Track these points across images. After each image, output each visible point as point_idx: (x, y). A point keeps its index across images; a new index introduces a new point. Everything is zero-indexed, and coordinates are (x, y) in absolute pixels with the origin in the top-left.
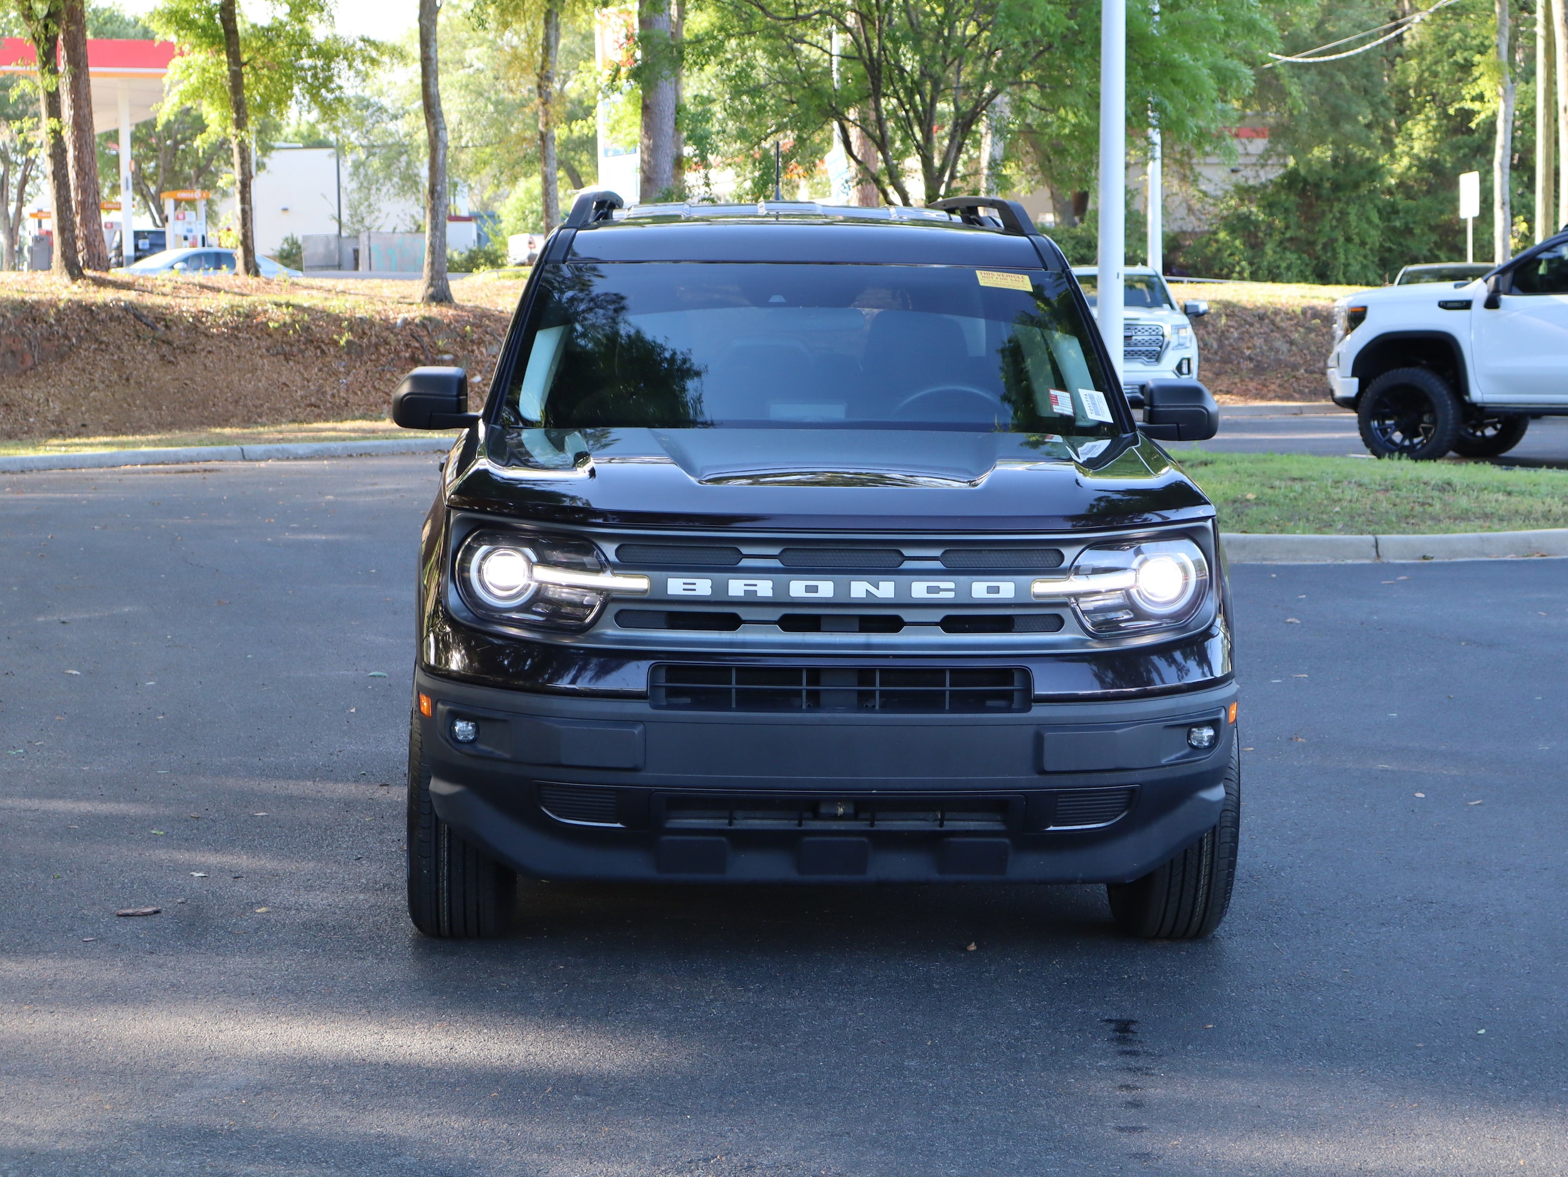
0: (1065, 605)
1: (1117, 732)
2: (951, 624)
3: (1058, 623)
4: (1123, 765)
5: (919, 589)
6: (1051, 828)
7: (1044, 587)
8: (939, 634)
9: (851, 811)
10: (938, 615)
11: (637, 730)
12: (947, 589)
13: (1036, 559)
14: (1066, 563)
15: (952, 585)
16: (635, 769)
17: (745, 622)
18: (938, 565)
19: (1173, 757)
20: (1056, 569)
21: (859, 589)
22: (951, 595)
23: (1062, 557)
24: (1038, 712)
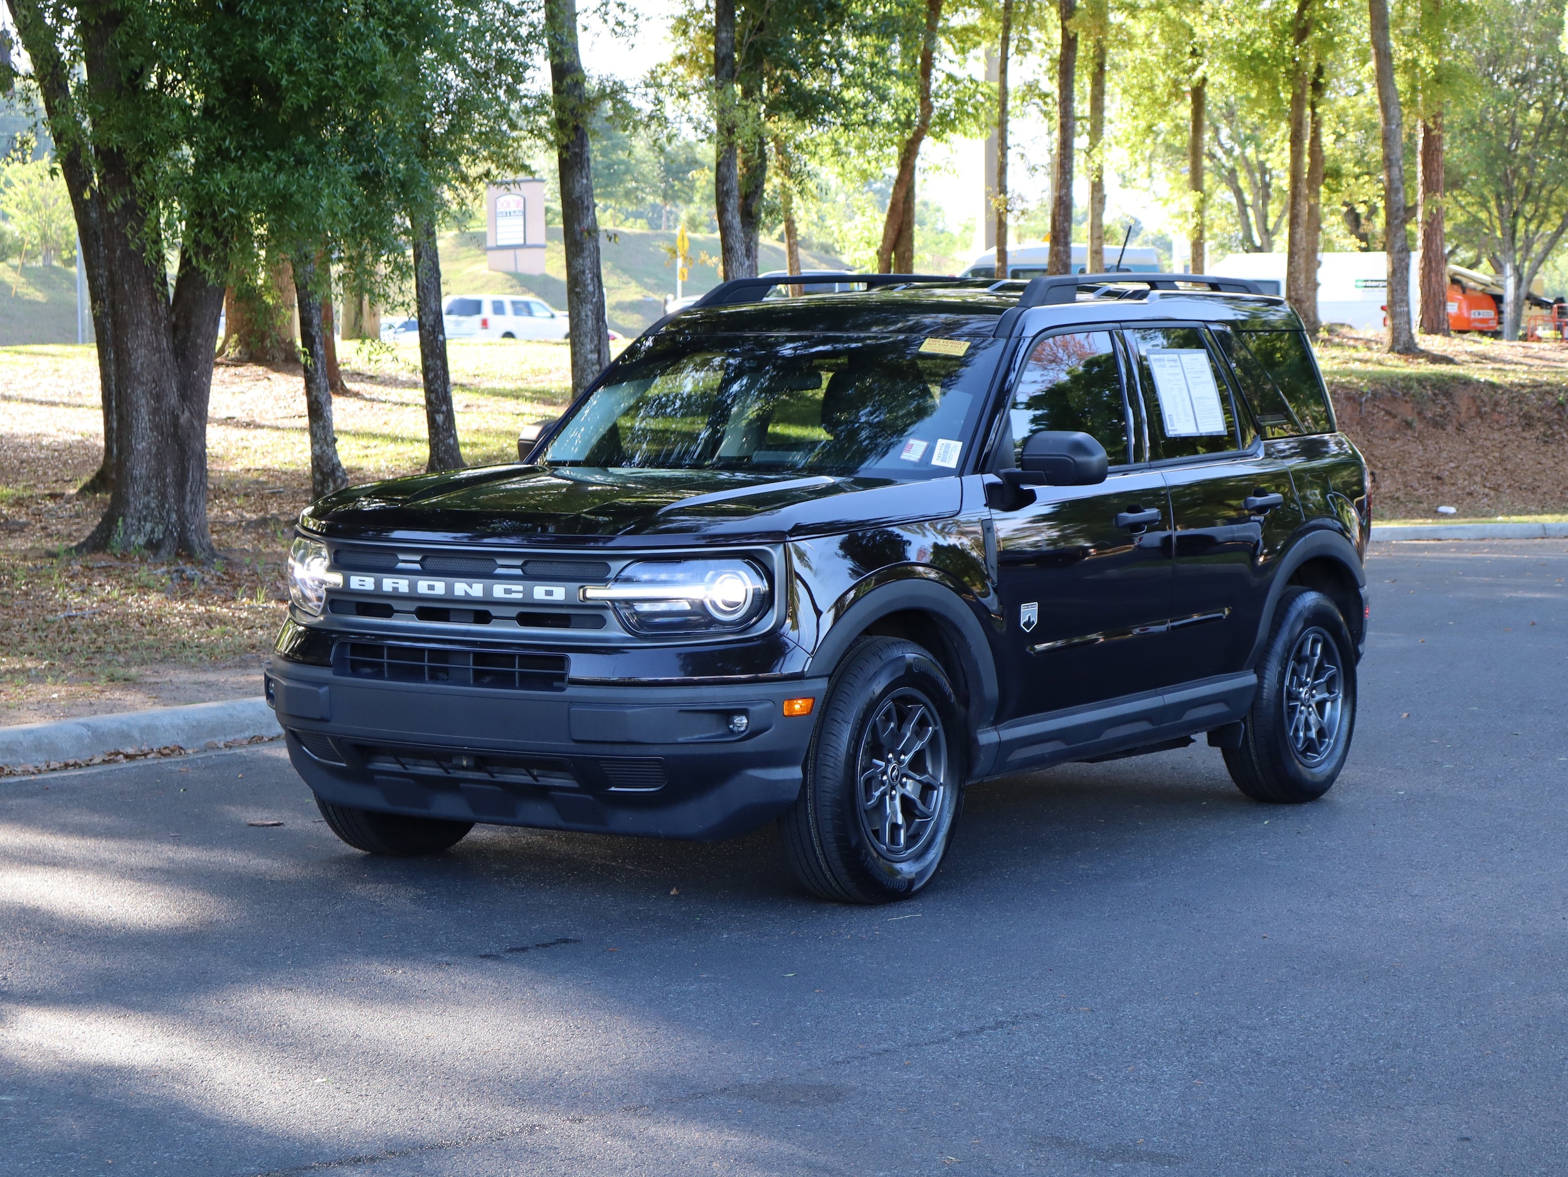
0: (605, 607)
1: (627, 711)
2: (525, 619)
3: (599, 622)
4: (636, 739)
5: (499, 591)
6: (613, 789)
7: (595, 592)
8: (516, 627)
9: (472, 764)
10: (514, 612)
11: (324, 690)
12: (517, 591)
13: (591, 570)
14: (612, 575)
15: (520, 588)
16: (327, 721)
17: (398, 612)
18: (519, 572)
19: (696, 736)
20: (602, 580)
21: (461, 588)
22: (520, 596)
23: (609, 569)
24: (571, 691)
